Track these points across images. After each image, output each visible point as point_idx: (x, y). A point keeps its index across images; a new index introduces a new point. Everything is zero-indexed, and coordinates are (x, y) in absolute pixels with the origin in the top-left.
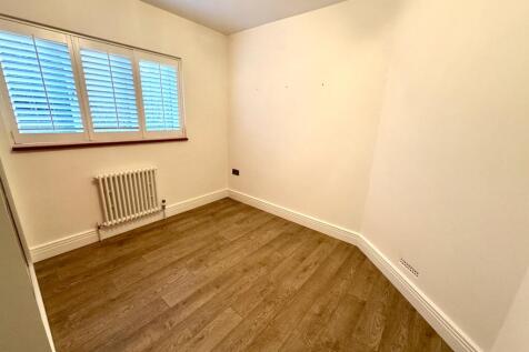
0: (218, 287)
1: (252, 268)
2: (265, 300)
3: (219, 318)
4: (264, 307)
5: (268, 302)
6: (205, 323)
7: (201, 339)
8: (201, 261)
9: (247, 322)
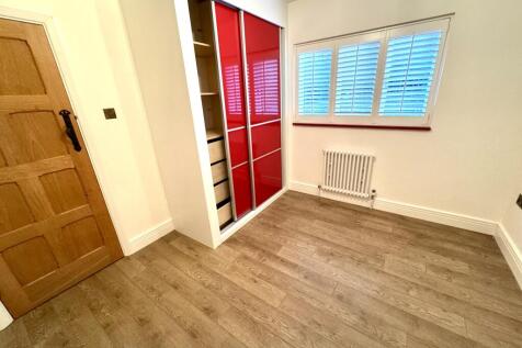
0: (306, 277)
1: (349, 303)
2: (304, 327)
3: (274, 288)
4: (295, 328)
5: (303, 330)
6: (268, 280)
7: (255, 282)
8: (332, 254)
9: (274, 312)
